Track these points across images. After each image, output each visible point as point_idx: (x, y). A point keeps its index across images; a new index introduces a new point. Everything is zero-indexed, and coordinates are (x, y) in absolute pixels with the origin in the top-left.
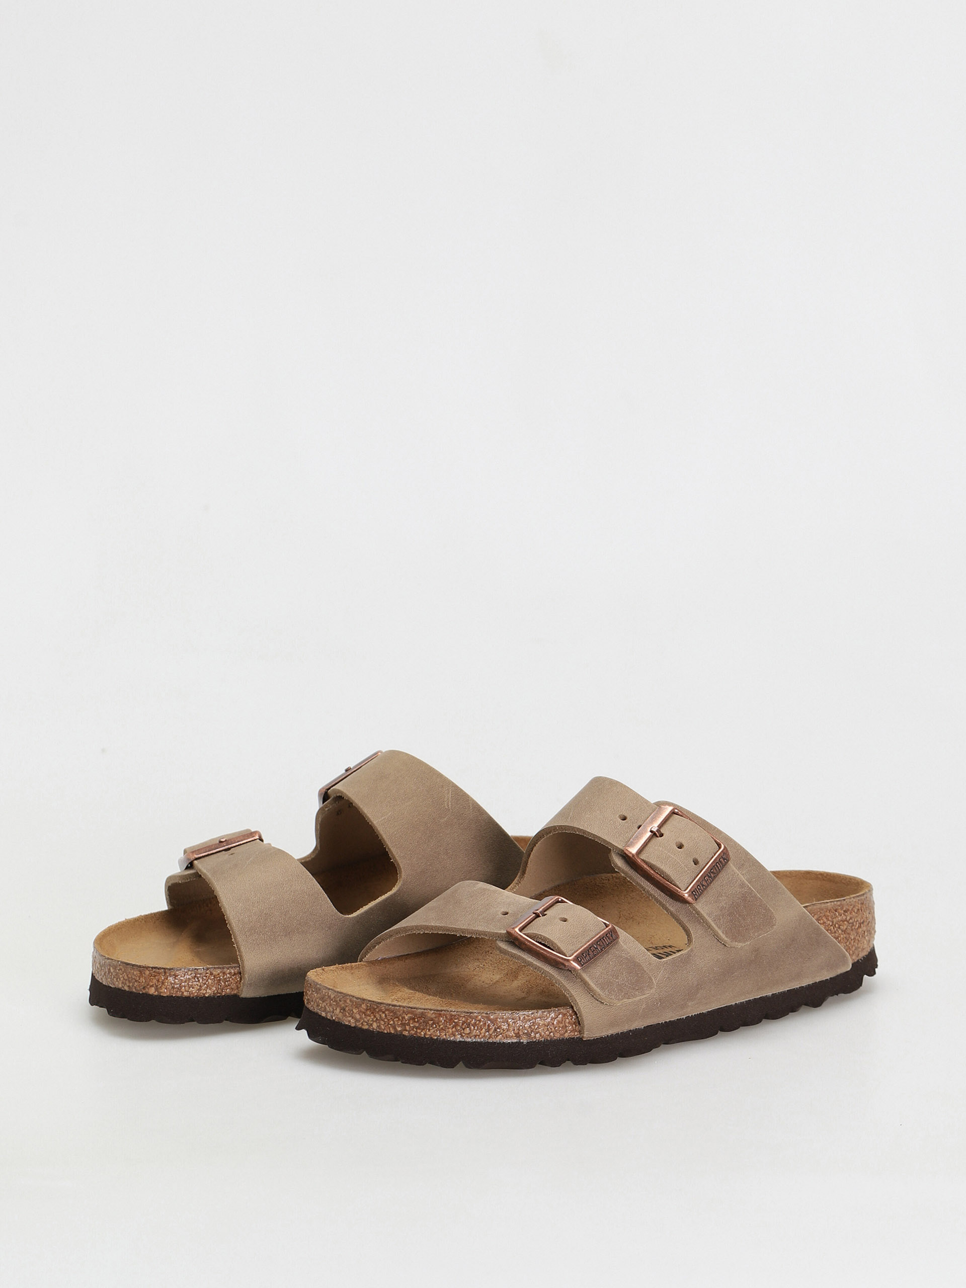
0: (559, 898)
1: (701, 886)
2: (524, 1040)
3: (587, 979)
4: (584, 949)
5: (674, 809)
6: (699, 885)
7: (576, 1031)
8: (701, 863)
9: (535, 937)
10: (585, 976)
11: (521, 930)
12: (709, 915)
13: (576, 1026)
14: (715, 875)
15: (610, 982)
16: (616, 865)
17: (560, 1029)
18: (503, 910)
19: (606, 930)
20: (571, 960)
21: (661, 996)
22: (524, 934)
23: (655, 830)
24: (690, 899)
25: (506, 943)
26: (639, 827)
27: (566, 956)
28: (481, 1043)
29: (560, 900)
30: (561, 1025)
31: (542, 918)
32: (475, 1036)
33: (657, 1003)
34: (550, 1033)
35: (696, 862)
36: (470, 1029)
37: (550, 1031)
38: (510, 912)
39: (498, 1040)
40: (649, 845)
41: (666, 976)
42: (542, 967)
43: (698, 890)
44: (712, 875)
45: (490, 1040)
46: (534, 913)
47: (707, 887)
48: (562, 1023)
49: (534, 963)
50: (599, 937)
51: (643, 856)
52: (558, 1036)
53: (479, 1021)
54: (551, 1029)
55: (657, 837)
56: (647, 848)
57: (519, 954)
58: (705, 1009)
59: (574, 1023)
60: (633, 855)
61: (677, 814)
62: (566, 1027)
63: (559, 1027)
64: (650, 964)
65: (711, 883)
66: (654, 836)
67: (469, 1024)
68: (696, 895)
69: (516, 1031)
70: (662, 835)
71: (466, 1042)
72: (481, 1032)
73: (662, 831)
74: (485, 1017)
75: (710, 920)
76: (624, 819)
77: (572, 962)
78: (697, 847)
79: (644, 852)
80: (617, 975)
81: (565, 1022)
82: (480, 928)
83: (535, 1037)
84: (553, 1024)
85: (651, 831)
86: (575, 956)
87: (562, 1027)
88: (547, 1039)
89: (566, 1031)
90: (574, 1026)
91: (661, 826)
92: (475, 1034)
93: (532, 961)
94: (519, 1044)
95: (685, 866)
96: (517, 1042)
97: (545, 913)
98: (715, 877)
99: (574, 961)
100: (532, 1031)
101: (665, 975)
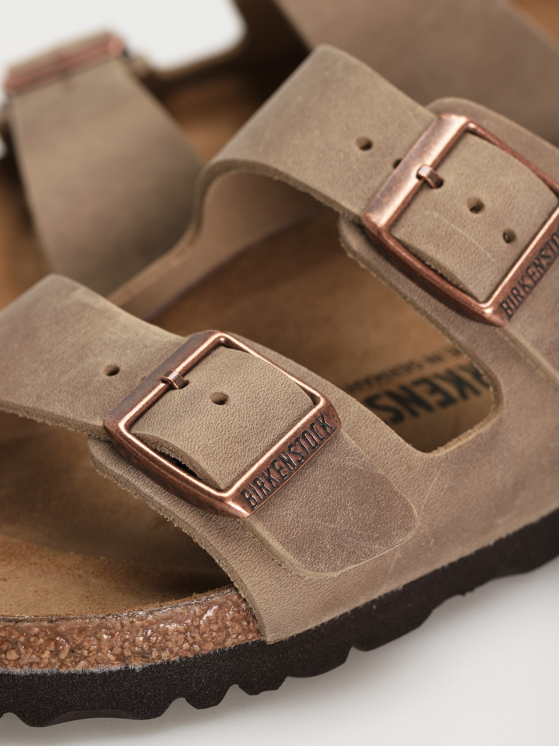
0: (219, 337)
1: (519, 288)
2: (137, 665)
3: (265, 534)
4: (259, 468)
5: (466, 124)
6: (515, 288)
7: (250, 631)
8: (521, 238)
9: (157, 443)
10: (259, 527)
11: (130, 426)
12: (537, 344)
13: (249, 623)
14: (548, 260)
15: (316, 532)
16: (349, 247)
17: (214, 634)
18: (110, 361)
19: (314, 411)
20: (228, 498)
21: (434, 527)
22: (135, 435)
23: (425, 173)
24: (496, 319)
25: (107, 446)
26: (397, 163)
27: (219, 490)
28: (43, 677)
29: (222, 339)
30: (215, 627)
31: (176, 394)
32: (31, 664)
33: (428, 542)
34: (191, 645)
35: (509, 237)
36: (19, 653)
37: (191, 641)
38: (123, 368)
39: (81, 667)
40: (415, 206)
41: (446, 486)
42: (172, 509)
43: (513, 298)
44: (544, 262)
45: (63, 670)
46: (164, 381)
47: (531, 288)
48: (217, 623)
49: (157, 498)
50: (295, 433)
51: (400, 233)
52: (209, 647)
53: (35, 635)
54: (194, 638)
55: (431, 187)
56: (409, 214)
57: (127, 476)
58: (533, 517)
59: (245, 618)
60: (379, 231)
61: (473, 132)
62: (226, 627)
63: (211, 630)
64: (409, 469)
65: (539, 279)
66: (425, 186)
67: (16, 643)
68: (509, 308)
69: (117, 650)
70: (440, 183)
71: (13, 676)
72: (43, 656)
73: (442, 173)
74: (46, 627)
75: (538, 355)
76: (367, 146)
77: (230, 503)
78: (511, 206)
79: (403, 221)
80: (333, 512)
81: (223, 619)
82: (57, 409)
83: (159, 657)
84: (198, 627)
85: (419, 177)
86: (238, 490)
87: (219, 630)
88: (187, 657)
89: (228, 635)
90: (245, 623)
91: (437, 165)
92: (30, 661)
93: (152, 495)
94: (127, 673)
95: (486, 249)
96: (120, 671)
97: (186, 378)
98: (549, 264)
99: (234, 501)
100: (150, 647)
101: (443, 484)
